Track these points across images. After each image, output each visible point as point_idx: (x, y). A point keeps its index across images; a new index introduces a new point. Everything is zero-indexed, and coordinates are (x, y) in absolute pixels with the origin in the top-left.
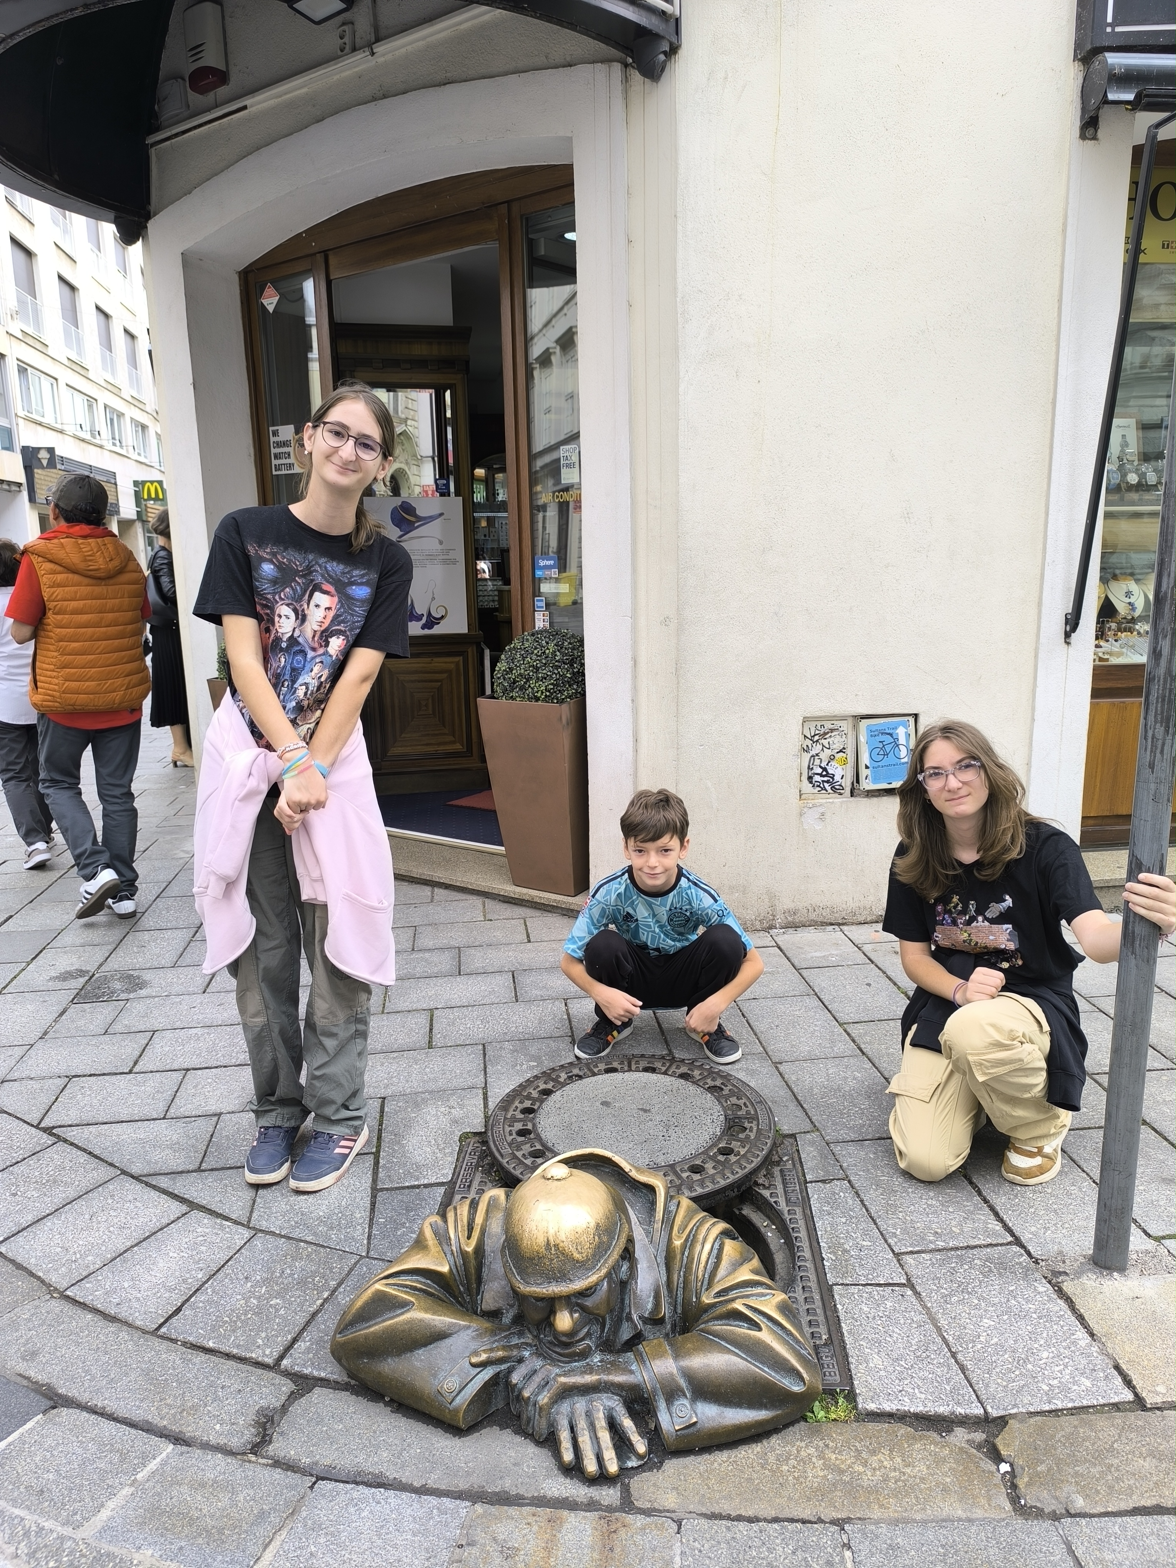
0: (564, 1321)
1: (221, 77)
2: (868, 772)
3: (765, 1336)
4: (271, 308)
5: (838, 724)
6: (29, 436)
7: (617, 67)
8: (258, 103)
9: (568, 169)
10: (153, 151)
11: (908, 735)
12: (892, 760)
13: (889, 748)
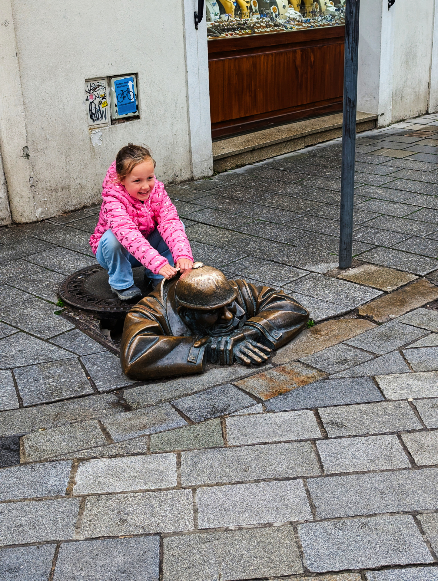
0: (228, 315)
2: (116, 108)
3: (289, 301)
5: (101, 82)
11: (133, 86)
12: (126, 101)
13: (125, 94)
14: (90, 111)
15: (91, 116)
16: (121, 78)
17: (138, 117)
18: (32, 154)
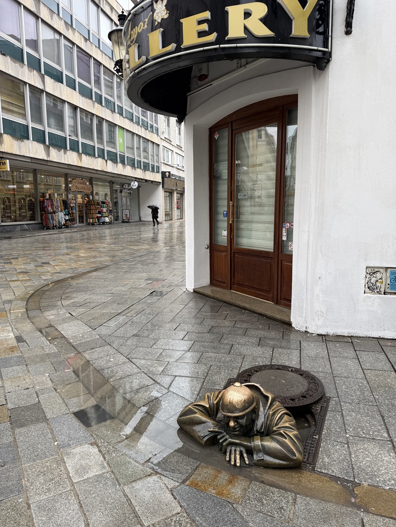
0: (232, 424)
1: (206, 76)
2: (389, 286)
3: (287, 441)
4: (216, 138)
5: (380, 269)
6: (164, 168)
7: (312, 67)
8: (215, 83)
9: (296, 96)
10: (188, 98)
15: (368, 287)
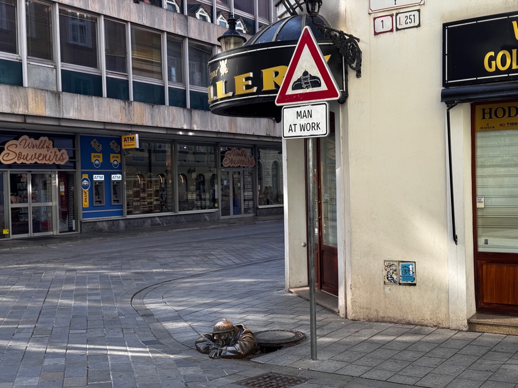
0: (215, 338)
2: (402, 277)
5: (394, 263)
11: (413, 268)
12: (408, 275)
13: (407, 271)
14: (387, 275)
15: (388, 278)
16: (405, 263)
17: (415, 285)
18: (353, 289)
